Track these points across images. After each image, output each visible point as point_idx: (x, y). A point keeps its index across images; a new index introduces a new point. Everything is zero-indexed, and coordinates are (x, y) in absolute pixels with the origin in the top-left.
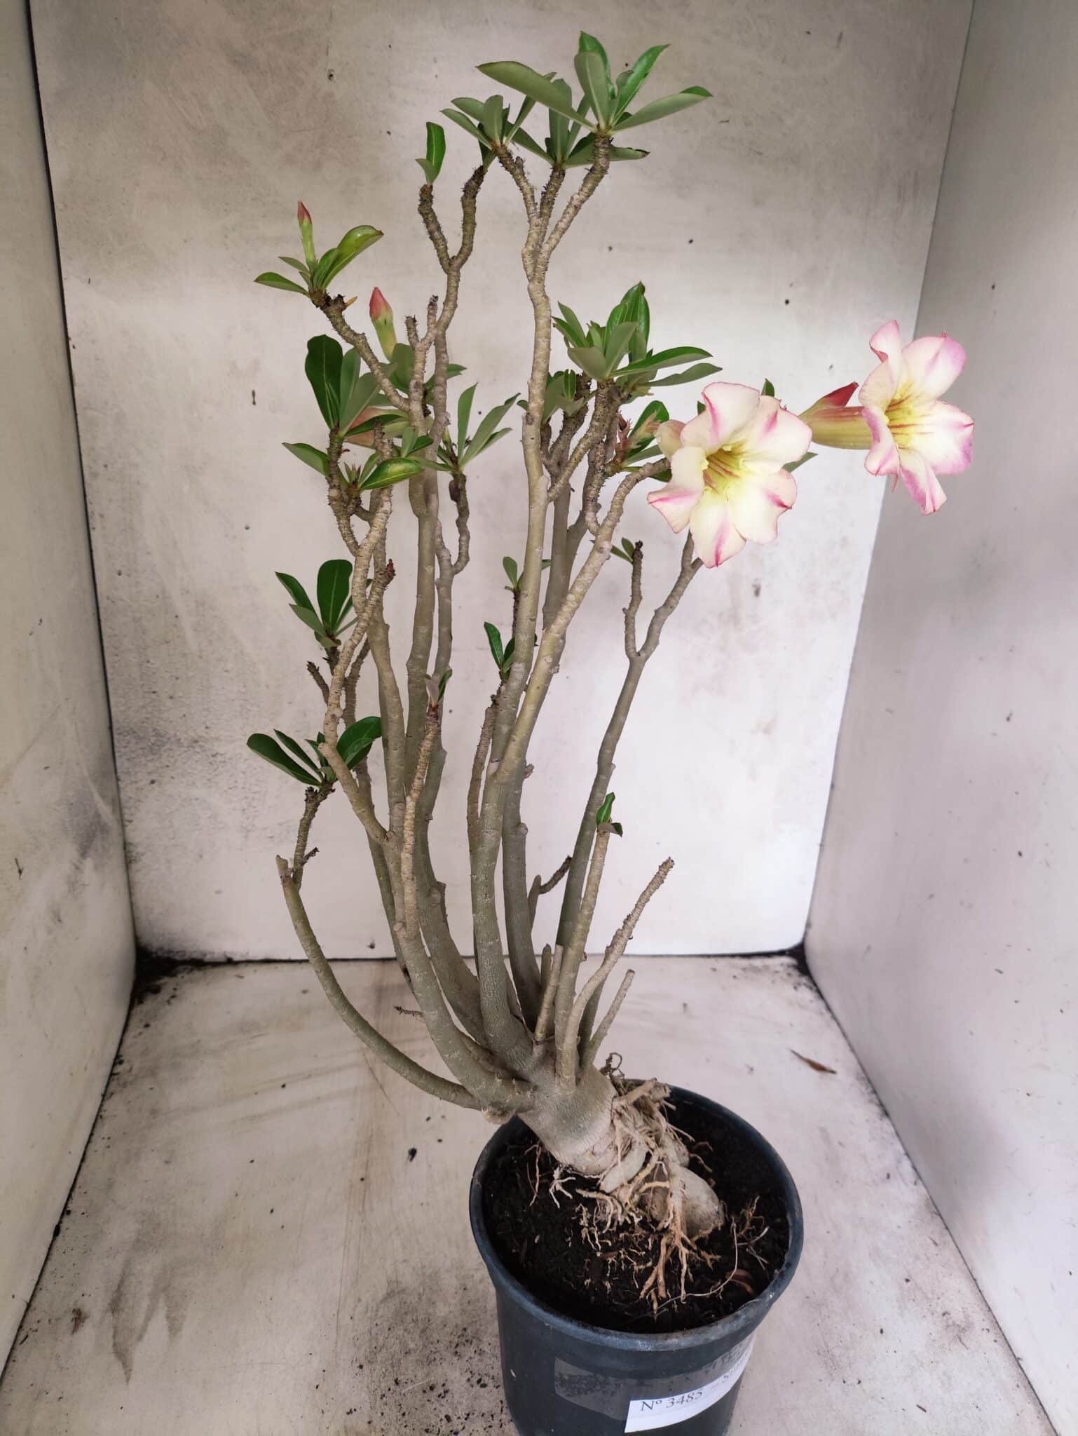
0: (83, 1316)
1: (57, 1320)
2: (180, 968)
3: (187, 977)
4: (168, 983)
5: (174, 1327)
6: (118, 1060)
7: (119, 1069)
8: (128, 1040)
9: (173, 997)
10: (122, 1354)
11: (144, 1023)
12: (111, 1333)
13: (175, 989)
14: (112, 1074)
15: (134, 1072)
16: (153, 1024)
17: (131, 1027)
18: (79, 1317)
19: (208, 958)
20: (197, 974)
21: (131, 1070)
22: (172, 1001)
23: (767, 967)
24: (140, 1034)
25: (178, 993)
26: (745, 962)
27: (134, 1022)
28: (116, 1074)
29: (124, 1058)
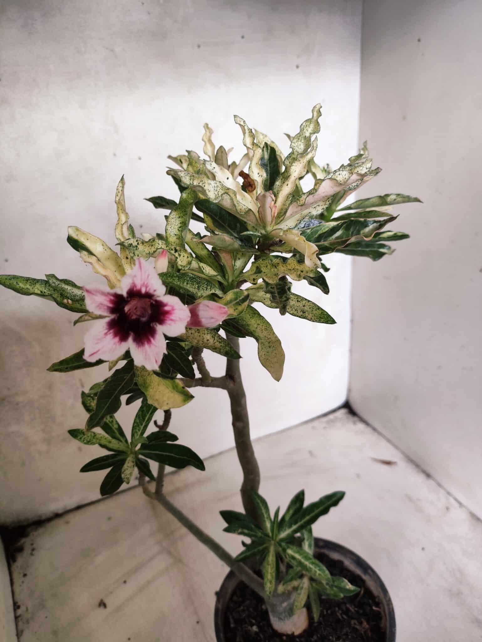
2: (29, 529)
3: (35, 533)
4: (26, 542)
6: (16, 606)
7: (19, 612)
8: (17, 589)
9: (33, 550)
11: (22, 575)
13: (32, 544)
14: (16, 618)
15: (30, 610)
16: (28, 573)
17: (15, 580)
19: (44, 517)
20: (41, 530)
21: (27, 610)
22: (34, 553)
23: (337, 418)
24: (23, 582)
25: (34, 546)
26: (325, 419)
27: (16, 575)
28: (19, 616)
29: (19, 603)
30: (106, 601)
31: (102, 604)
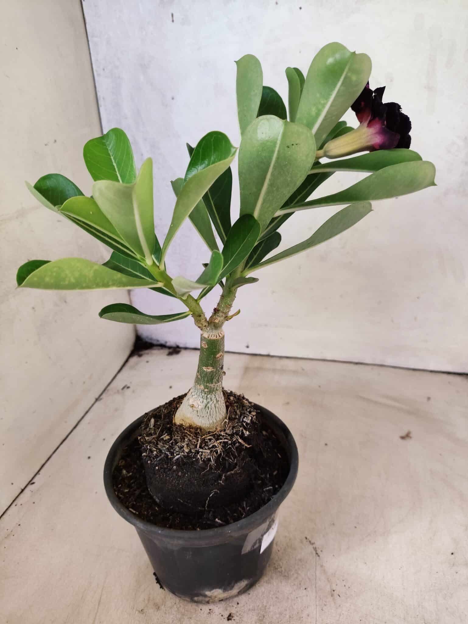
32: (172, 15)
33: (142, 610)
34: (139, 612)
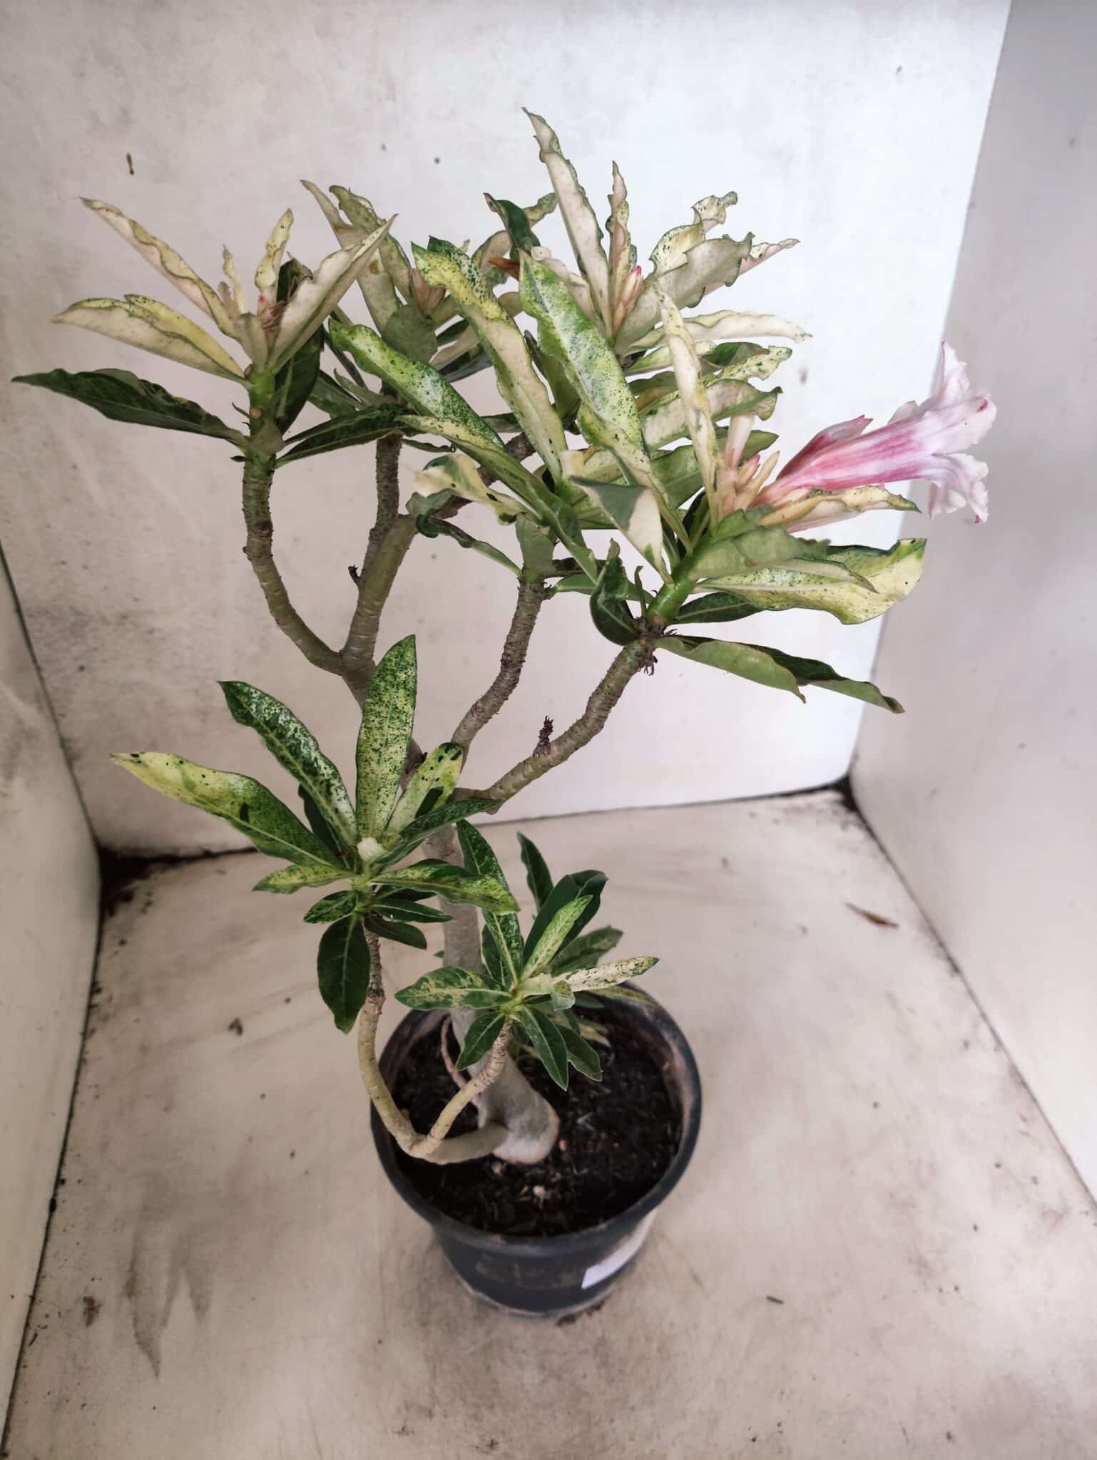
0: (96, 1304)
1: (69, 1311)
2: (152, 867)
3: (161, 877)
4: (140, 887)
5: (200, 1308)
6: (95, 989)
7: (98, 999)
8: (104, 962)
9: (149, 904)
10: (147, 1345)
11: (117, 941)
12: (131, 1321)
13: (149, 894)
14: (90, 1007)
15: (114, 1001)
16: (129, 940)
17: (105, 946)
18: (91, 1308)
19: (182, 853)
20: (172, 874)
21: (110, 999)
22: (150, 909)
23: (810, 807)
24: (116, 953)
25: (152, 899)
26: (785, 803)
27: (107, 939)
28: (96, 1005)
29: (101, 985)
30: (246, 1025)
31: (237, 1027)
32: (129, 159)
33: (403, 1429)
34: (399, 1433)
